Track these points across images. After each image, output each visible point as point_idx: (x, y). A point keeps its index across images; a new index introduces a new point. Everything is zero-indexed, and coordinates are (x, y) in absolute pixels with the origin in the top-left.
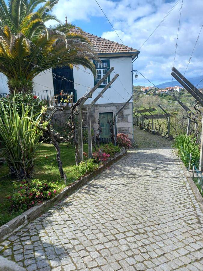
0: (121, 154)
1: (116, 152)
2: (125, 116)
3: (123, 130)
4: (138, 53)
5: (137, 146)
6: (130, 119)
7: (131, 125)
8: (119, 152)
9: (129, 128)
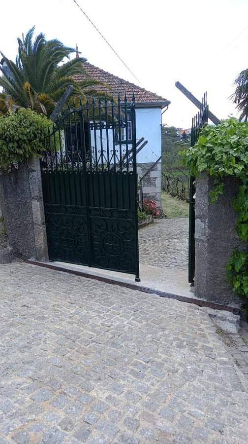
0: (147, 221)
1: (142, 219)
2: (152, 180)
3: (150, 197)
4: (167, 103)
5: (166, 216)
6: (158, 182)
7: (159, 190)
8: (145, 219)
9: (156, 193)
